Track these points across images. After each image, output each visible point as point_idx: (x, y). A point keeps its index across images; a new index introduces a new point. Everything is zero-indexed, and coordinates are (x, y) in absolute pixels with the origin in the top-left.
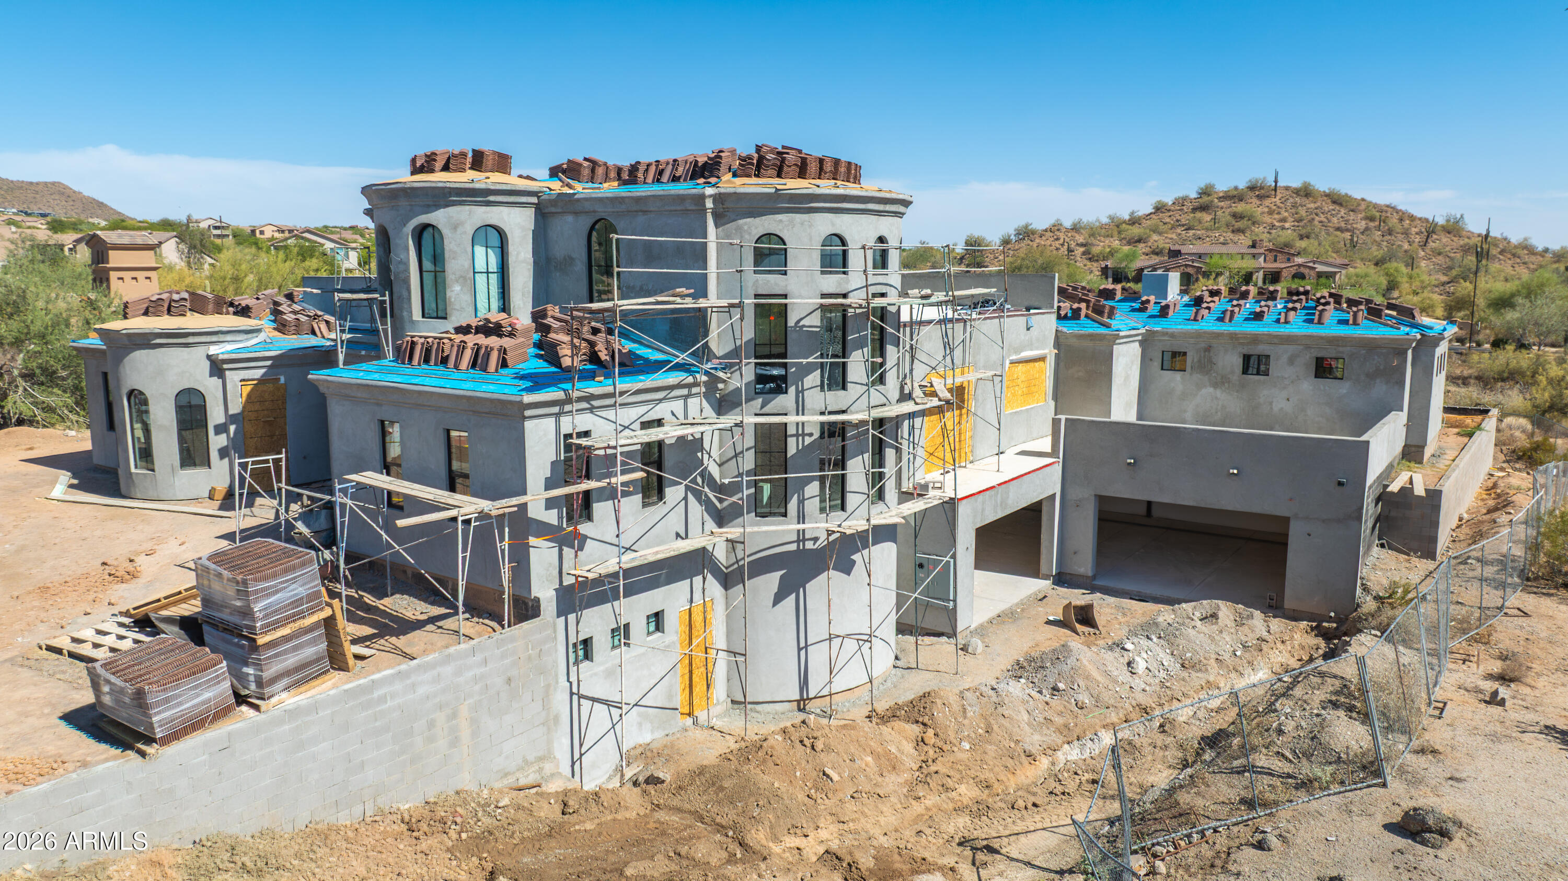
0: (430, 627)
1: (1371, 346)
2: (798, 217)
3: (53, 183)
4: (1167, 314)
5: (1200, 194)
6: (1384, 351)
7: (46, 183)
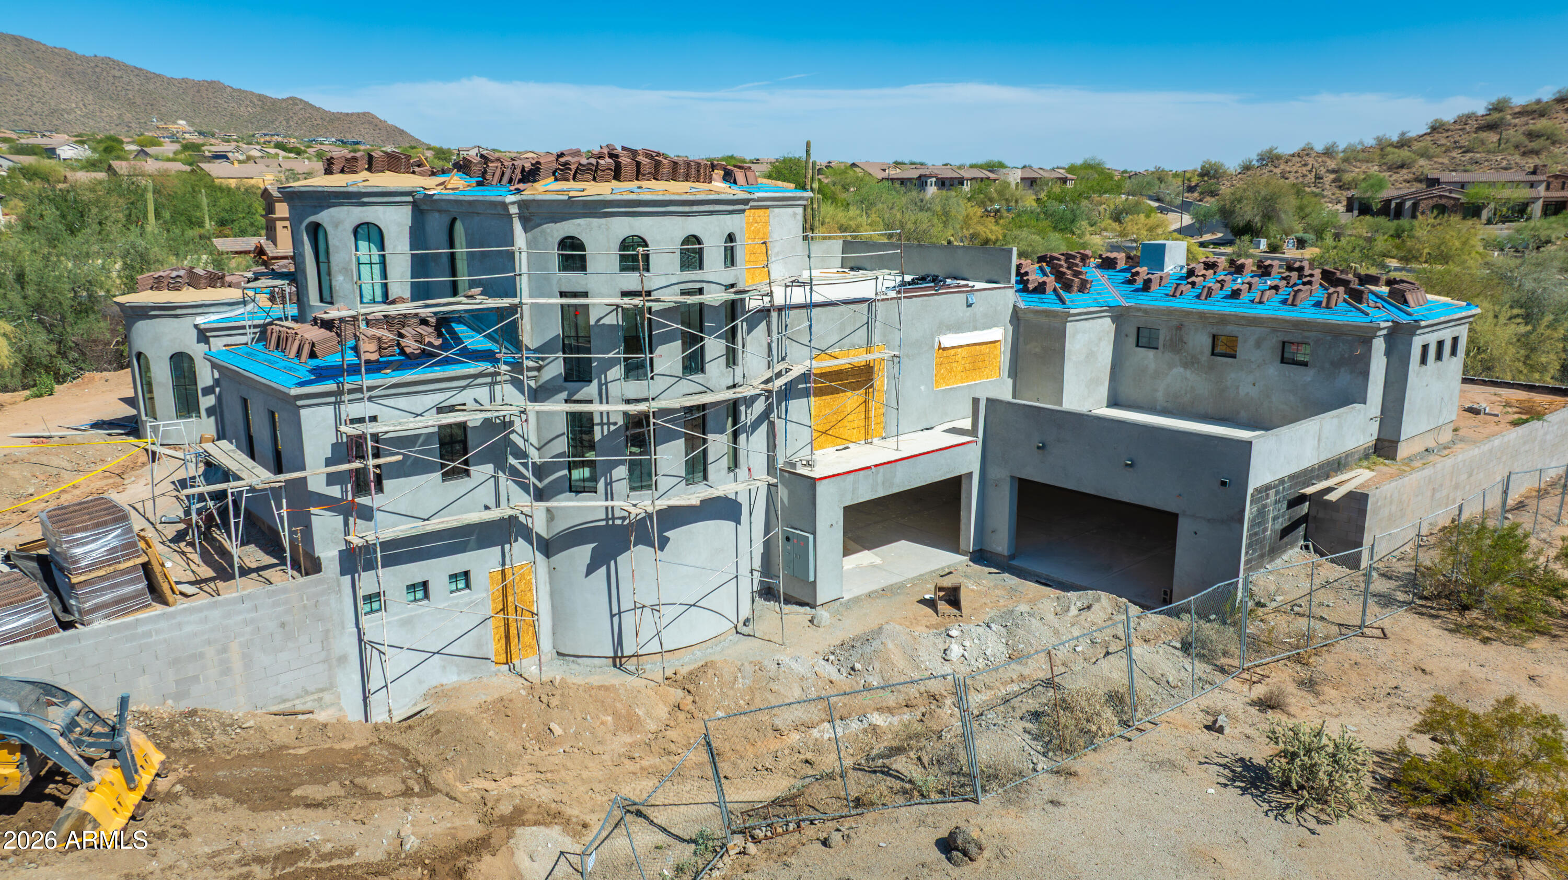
0: (254, 575)
1: (1336, 333)
2: (595, 222)
3: (364, 114)
4: (1150, 288)
5: (1490, 110)
6: (1350, 338)
7: (358, 114)
